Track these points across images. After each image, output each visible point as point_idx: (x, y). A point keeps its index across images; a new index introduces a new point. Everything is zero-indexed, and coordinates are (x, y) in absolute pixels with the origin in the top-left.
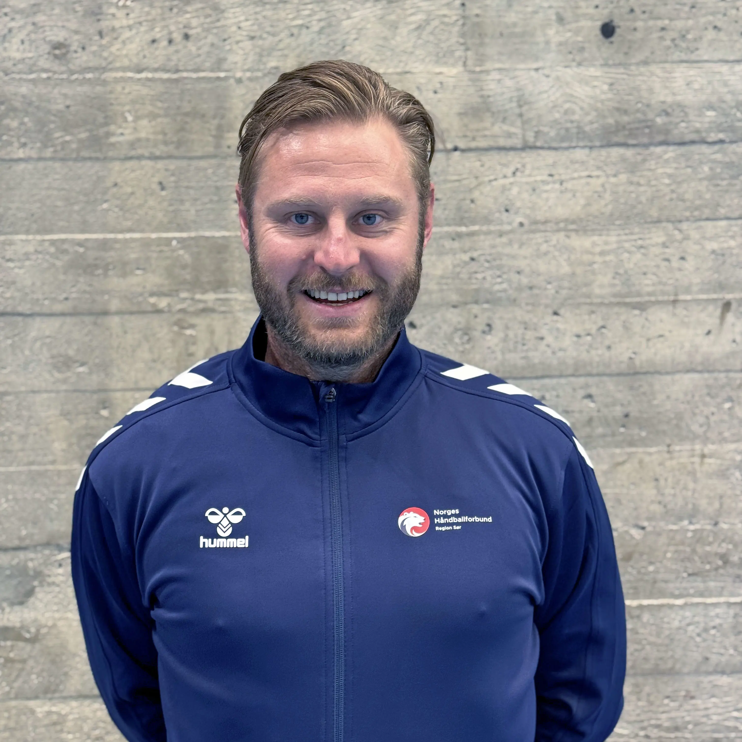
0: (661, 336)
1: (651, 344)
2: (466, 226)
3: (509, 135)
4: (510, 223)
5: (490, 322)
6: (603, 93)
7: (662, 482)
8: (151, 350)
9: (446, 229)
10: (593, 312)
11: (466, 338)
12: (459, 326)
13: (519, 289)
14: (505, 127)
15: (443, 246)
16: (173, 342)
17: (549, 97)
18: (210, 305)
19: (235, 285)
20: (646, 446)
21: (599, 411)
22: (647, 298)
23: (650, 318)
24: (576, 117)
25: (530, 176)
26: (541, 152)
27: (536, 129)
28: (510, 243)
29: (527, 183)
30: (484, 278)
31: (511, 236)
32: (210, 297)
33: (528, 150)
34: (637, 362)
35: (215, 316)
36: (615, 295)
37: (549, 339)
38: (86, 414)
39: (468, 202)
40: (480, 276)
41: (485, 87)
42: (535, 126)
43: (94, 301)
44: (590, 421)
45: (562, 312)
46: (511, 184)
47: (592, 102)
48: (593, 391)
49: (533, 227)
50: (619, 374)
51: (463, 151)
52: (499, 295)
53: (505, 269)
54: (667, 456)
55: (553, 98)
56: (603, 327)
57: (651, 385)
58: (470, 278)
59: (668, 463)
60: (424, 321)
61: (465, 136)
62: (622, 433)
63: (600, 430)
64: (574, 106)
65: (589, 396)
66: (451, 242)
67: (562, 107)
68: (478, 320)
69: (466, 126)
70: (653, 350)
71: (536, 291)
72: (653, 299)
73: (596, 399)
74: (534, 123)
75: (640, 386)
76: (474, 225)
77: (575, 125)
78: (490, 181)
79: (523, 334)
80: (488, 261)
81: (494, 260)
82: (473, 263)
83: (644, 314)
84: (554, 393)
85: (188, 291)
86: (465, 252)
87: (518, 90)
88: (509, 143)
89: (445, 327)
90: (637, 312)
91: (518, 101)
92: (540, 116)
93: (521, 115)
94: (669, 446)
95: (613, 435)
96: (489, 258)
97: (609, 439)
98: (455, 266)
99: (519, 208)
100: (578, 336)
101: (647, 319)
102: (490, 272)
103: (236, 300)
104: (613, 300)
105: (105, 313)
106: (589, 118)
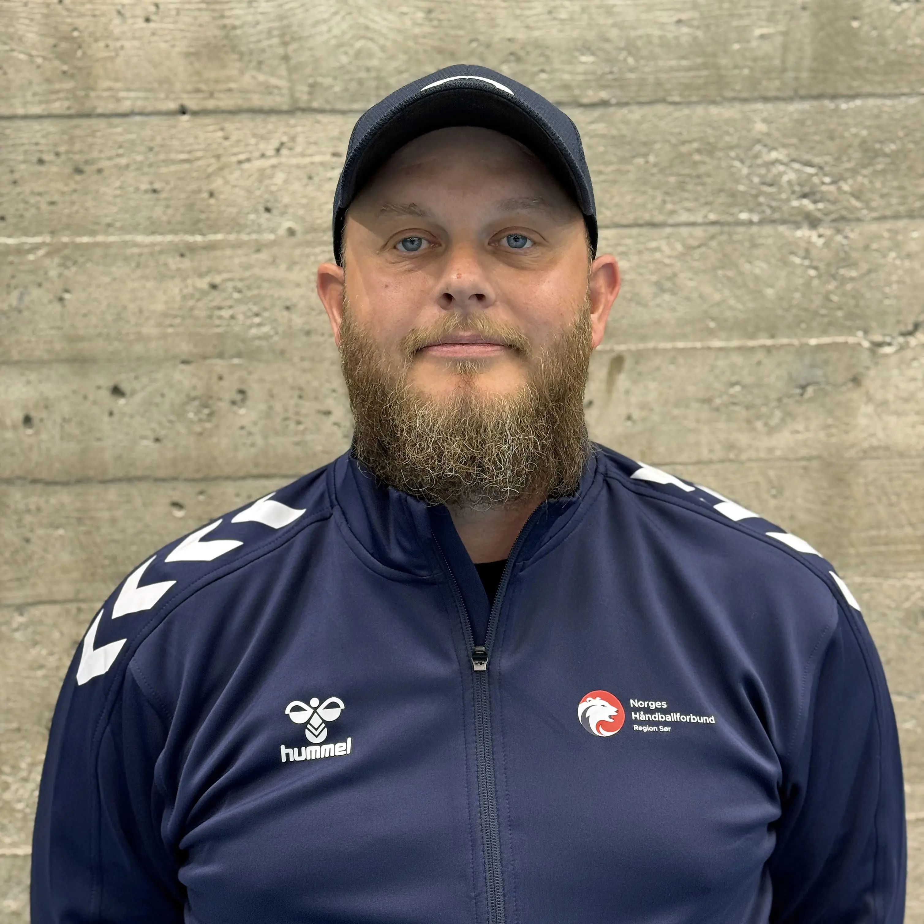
2: (203, 235)
3: (268, 89)
4: (273, 231)
5: (244, 387)
6: (416, 24)
9: (169, 238)
11: (206, 411)
12: (193, 394)
13: (289, 334)
14: (261, 78)
15: (166, 265)
17: (329, 31)
24: (375, 63)
25: (303, 155)
26: (320, 117)
27: (311, 81)
28: (274, 262)
29: (298, 167)
30: (233, 317)
31: (275, 250)
33: (299, 114)
39: (205, 195)
40: (226, 313)
41: (227, 13)
42: (310, 76)
46: (274, 167)
47: (400, 38)
49: (309, 237)
51: (195, 113)
52: (257, 343)
53: (267, 303)
55: (336, 31)
58: (210, 317)
60: (137, 385)
61: (198, 91)
64: (370, 45)
66: (178, 259)
67: (352, 46)
68: (224, 383)
69: (198, 73)
71: (315, 338)
74: (308, 70)
76: (215, 233)
77: (373, 74)
78: (240, 162)
79: (297, 405)
80: (240, 291)
81: (249, 288)
82: (215, 293)
86: (201, 275)
87: (281, 18)
88: (268, 102)
89: (171, 395)
91: (282, 35)
92: (316, 61)
93: (286, 58)
96: (239, 285)
98: (184, 298)
99: (286, 206)
102: (243, 308)
106: (394, 64)
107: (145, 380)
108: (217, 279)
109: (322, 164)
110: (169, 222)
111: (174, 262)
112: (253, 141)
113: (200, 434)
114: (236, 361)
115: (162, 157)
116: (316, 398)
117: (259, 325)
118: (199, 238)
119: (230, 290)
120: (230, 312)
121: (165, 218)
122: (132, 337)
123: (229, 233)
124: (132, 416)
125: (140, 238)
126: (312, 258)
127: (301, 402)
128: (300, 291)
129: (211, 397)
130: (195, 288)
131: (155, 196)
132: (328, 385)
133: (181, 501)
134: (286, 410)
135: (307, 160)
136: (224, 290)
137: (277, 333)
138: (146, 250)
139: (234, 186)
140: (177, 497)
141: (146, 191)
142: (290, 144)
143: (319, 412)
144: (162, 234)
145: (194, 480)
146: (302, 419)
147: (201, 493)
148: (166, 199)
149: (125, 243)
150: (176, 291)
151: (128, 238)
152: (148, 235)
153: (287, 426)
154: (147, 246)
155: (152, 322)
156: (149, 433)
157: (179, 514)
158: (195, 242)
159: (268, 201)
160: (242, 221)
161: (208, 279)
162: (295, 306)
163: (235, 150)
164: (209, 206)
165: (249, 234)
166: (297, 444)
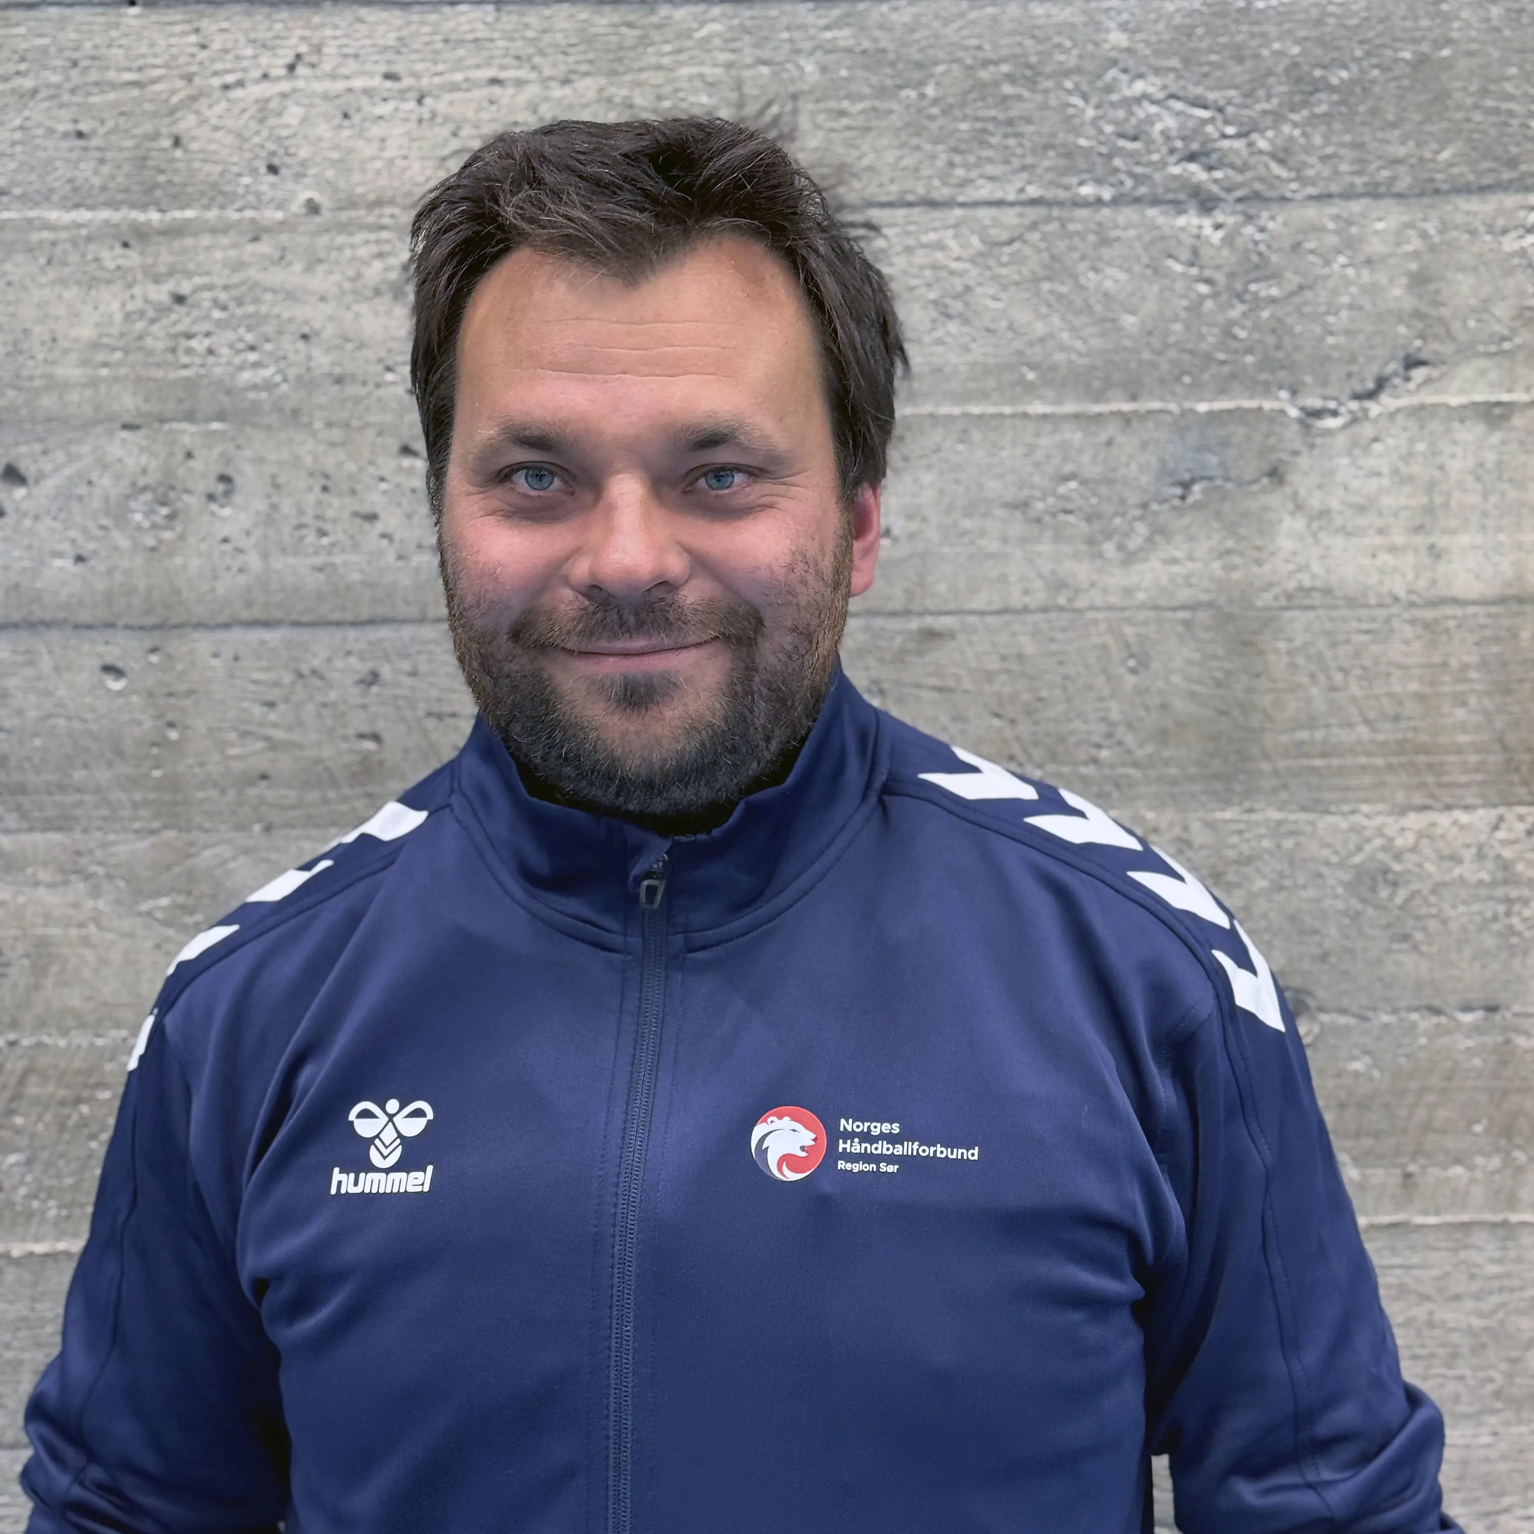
107: (60, 455)
108: (185, 288)
109: (367, 92)
110: (104, 188)
111: (112, 257)
112: (249, 52)
113: (153, 549)
114: (216, 426)
115: (94, 76)
116: (353, 492)
117: (256, 365)
118: (154, 216)
119: (206, 304)
120: (207, 342)
121: (96, 181)
122: (37, 383)
123: (208, 207)
124: (36, 518)
125: (53, 215)
126: (348, 253)
127: (326, 498)
128: (327, 309)
129: (173, 488)
130: (146, 301)
131: (82, 143)
132: (371, 470)
133: (120, 665)
134: (302, 512)
135: (341, 85)
136: (197, 305)
137: (285, 380)
138: (63, 235)
139: (216, 128)
140: (112, 655)
141: (66, 135)
142: (314, 59)
143: (356, 514)
144: (90, 208)
145: (142, 628)
146: (328, 527)
147: (154, 650)
148: (99, 149)
149: (30, 221)
150: (116, 305)
151: (33, 214)
152: (68, 209)
153: (302, 539)
154: (66, 228)
155: (73, 357)
156: (66, 547)
157: (116, 685)
158: (148, 223)
159: (273, 154)
160: (227, 188)
161: (169, 286)
162: (317, 334)
163: (219, 66)
164: (173, 160)
165: (240, 210)
166: (320, 569)
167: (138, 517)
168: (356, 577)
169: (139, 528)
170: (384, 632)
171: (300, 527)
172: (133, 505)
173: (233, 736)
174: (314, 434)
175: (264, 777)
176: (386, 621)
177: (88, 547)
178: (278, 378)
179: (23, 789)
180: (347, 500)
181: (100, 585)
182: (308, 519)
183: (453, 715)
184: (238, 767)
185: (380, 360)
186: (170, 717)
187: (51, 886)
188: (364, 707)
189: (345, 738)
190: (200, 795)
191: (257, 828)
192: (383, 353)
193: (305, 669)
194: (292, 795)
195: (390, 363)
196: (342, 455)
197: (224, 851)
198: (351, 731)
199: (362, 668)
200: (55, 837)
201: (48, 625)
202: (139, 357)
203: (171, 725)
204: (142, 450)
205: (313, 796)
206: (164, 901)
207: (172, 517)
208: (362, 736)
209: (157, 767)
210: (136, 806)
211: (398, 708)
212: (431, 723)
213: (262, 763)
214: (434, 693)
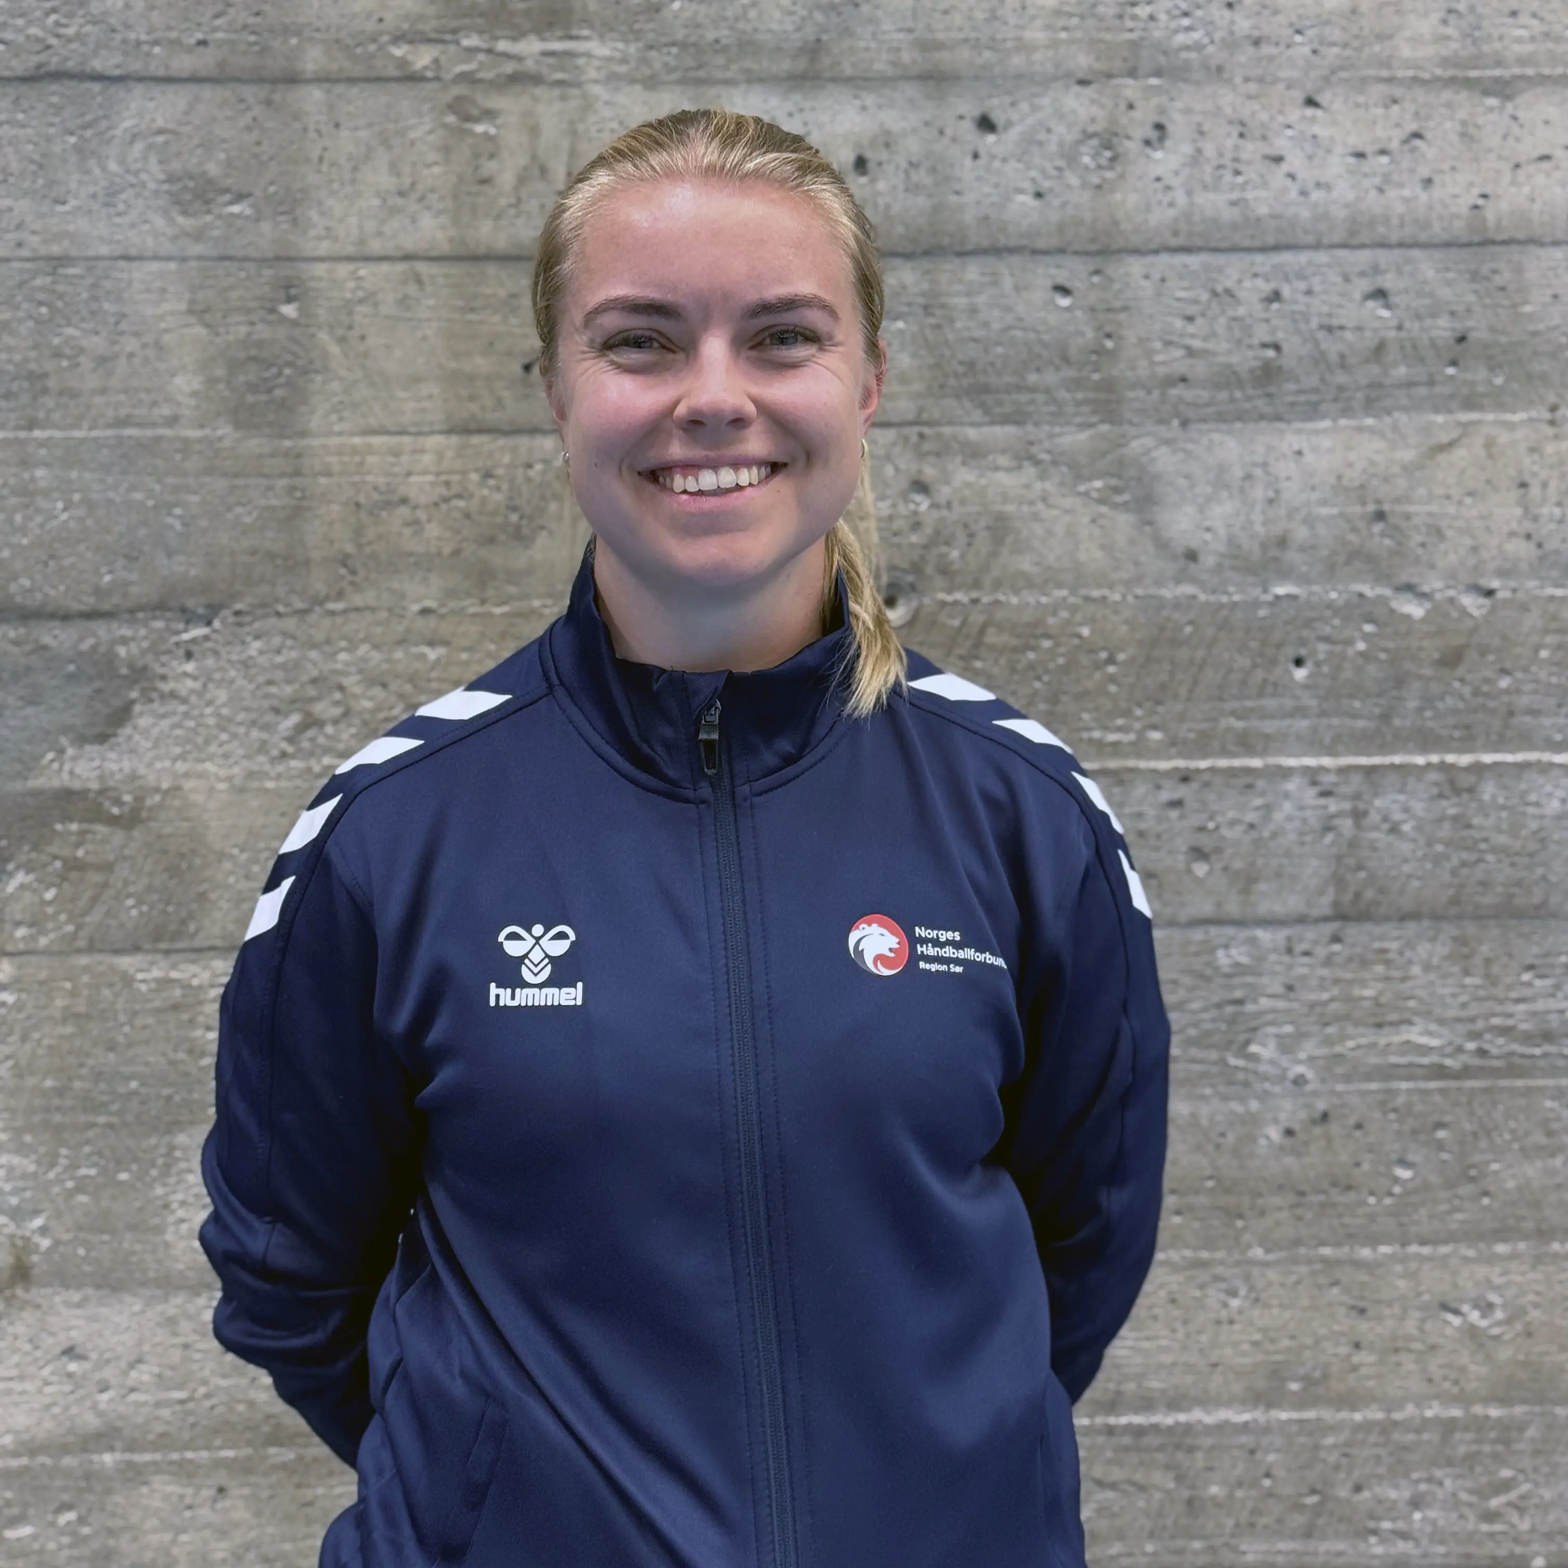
0: (1546, 158)
1: (1522, 173)
7: (1535, 491)
8: (394, 169)
10: (1395, 101)
16: (446, 150)
18: (530, 65)
19: (586, 22)
20: (1501, 407)
21: (1400, 328)
22: (1517, 71)
23: (1521, 114)
32: (531, 46)
34: (1490, 215)
35: (539, 91)
36: (1445, 62)
37: (1295, 161)
38: (248, 311)
43: (265, 50)
44: (1380, 348)
45: (1323, 99)
48: (1388, 281)
50: (1448, 245)
54: (1550, 431)
56: (1417, 135)
57: (1519, 270)
59: (1550, 449)
62: (1452, 377)
63: (1401, 372)
65: (1380, 294)
70: (1526, 190)
72: (1530, 72)
73: (1393, 299)
75: (1495, 272)
83: (1509, 106)
84: (1302, 286)
85: (481, 32)
90: (1492, 102)
94: (1553, 409)
95: (1431, 383)
97: (1422, 391)
100: (1360, 155)
101: (1515, 118)
103: (588, 55)
104: (1439, 72)
105: (292, 79)
167: (1086, 160)
168: (1264, 210)
169: (1087, 168)
170: (1286, 257)
171: (1220, 167)
172: (1083, 149)
173: (1158, 345)
174: (1234, 88)
175: (1184, 380)
176: (1289, 247)
177: (1046, 184)
178: (1206, 40)
179: (986, 389)
180: (1260, 144)
181: (1054, 217)
182: (1226, 161)
183: (1342, 328)
184: (1161, 371)
185: (1291, 25)
186: (1108, 329)
187: (1008, 470)
188: (1267, 321)
189: (1250, 347)
190: (1131, 394)
191: (1175, 423)
192: (1294, 19)
193: (1219, 288)
194: (1204, 395)
195: (1298, 26)
196: (1256, 107)
197: (1149, 442)
198: (1255, 341)
199: (1265, 287)
200: (1011, 430)
201: (1011, 251)
202: (1091, 22)
203: (1109, 336)
204: (1093, 102)
205: (1223, 395)
206: (1098, 484)
207: (1113, 159)
208: (1265, 346)
209: (1096, 371)
210: (1078, 404)
211: (1295, 321)
212: (1321, 335)
213: (1181, 367)
214: (1325, 309)
